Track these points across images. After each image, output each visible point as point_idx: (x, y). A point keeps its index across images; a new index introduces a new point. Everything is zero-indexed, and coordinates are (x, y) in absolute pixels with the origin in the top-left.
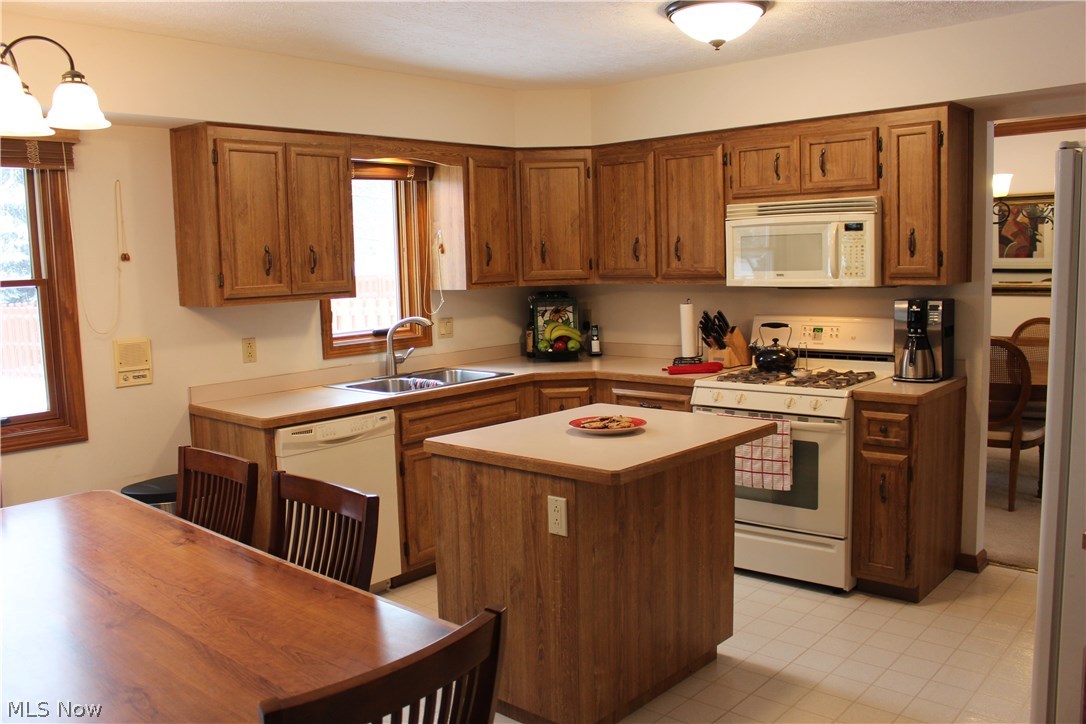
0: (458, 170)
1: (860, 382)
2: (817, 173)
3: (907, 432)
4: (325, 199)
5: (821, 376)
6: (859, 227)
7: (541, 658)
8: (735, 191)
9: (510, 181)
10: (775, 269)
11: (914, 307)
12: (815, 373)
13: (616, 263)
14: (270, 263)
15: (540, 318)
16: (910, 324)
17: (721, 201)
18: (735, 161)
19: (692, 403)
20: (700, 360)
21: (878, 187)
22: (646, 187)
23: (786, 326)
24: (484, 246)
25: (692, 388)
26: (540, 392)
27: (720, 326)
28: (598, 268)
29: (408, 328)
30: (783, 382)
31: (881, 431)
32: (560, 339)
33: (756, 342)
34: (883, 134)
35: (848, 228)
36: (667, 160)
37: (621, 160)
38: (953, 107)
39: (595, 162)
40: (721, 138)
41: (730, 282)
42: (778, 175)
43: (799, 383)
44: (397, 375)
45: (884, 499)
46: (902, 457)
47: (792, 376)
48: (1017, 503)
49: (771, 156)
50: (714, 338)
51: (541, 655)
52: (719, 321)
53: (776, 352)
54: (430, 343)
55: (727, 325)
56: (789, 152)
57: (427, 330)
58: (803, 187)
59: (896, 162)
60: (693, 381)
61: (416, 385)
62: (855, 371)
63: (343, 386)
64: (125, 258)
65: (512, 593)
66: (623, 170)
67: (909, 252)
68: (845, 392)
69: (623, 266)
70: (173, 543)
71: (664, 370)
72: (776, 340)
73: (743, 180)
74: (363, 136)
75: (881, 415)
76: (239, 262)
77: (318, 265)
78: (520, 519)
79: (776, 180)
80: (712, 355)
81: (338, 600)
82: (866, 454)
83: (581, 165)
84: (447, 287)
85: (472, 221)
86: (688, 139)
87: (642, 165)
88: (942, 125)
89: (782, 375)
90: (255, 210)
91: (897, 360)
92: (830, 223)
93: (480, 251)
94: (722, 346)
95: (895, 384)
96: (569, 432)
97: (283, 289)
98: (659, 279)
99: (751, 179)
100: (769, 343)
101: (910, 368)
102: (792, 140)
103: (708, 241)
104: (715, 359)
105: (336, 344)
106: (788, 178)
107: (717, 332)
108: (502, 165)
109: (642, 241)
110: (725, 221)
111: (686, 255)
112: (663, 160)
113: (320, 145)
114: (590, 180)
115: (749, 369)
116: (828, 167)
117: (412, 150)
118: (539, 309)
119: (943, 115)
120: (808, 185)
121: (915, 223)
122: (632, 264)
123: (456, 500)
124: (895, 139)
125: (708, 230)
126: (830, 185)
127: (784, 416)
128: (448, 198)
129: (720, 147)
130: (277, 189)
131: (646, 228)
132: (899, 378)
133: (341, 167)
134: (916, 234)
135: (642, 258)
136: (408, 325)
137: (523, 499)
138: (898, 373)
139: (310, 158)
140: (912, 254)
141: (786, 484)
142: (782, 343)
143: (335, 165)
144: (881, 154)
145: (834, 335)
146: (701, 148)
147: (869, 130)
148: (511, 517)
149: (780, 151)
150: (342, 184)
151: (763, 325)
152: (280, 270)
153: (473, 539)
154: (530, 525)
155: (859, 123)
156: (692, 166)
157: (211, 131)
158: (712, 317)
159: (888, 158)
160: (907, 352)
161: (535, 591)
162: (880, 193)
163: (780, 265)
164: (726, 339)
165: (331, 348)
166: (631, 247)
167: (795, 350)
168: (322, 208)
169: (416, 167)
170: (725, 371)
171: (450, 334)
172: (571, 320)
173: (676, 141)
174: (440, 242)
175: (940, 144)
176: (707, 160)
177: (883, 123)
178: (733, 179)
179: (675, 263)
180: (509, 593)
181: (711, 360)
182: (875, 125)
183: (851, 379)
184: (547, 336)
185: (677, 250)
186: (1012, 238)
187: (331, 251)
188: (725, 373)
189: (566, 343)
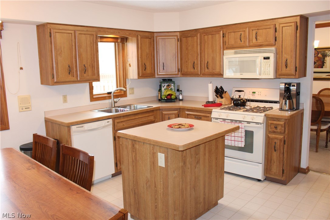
0: (135, 39)
1: (268, 110)
2: (254, 40)
3: (284, 128)
4: (89, 49)
5: (255, 108)
6: (268, 58)
7: (156, 208)
8: (227, 46)
9: (152, 43)
10: (240, 72)
11: (287, 85)
12: (253, 107)
13: (187, 70)
14: (70, 71)
15: (163, 88)
16: (285, 91)
17: (222, 49)
18: (227, 36)
19: (211, 117)
20: (215, 102)
21: (275, 45)
22: (197, 45)
23: (243, 91)
24: (144, 65)
25: (212, 112)
26: (162, 113)
27: (221, 91)
28: (181, 72)
29: (119, 91)
30: (242, 110)
31: (275, 127)
32: (169, 95)
33: (233, 96)
34: (277, 26)
35: (265, 58)
36: (204, 36)
37: (189, 36)
38: (302, 17)
39: (181, 36)
40: (222, 28)
41: (224, 77)
42: (241, 40)
43: (247, 111)
44: (115, 107)
45: (275, 150)
46: (282, 137)
47: (245, 108)
48: (319, 149)
49: (239, 34)
50: (219, 95)
51: (156, 207)
52: (221, 89)
53: (240, 100)
54: (126, 96)
55: (224, 91)
56: (245, 33)
57: (125, 92)
58: (250, 45)
59: (281, 36)
60: (212, 109)
61: (121, 110)
62: (266, 107)
63: (96, 111)
64: (21, 69)
65: (146, 185)
66: (190, 39)
67: (285, 67)
68: (263, 114)
69: (190, 71)
70: (27, 169)
71: (203, 105)
72: (240, 96)
73: (229, 42)
74: (102, 28)
75: (275, 122)
76: (59, 70)
77: (86, 71)
78: (149, 160)
79: (240, 42)
80: (218, 100)
81: (78, 194)
82: (270, 135)
83: (176, 37)
84: (132, 78)
85: (140, 56)
86: (211, 29)
87: (196, 37)
88: (298, 23)
89: (242, 108)
90: (65, 53)
91: (281, 103)
92: (258, 57)
93: (142, 66)
94: (222, 98)
95: (280, 111)
96: (167, 129)
97: (75, 79)
98: (201, 75)
99: (232, 42)
100: (237, 97)
101: (285, 106)
102: (246, 29)
103: (218, 62)
104: (219, 102)
105: (94, 97)
106: (244, 41)
107: (220, 93)
108: (150, 37)
109: (196, 63)
110: (223, 56)
111: (210, 67)
112: (203, 35)
113: (87, 31)
114: (179, 43)
115: (231, 105)
116: (258, 38)
117: (119, 33)
118: (162, 85)
119: (298, 19)
120: (251, 44)
121: (287, 57)
122: (192, 70)
123: (128, 153)
124: (281, 28)
125: (218, 59)
126: (259, 44)
127: (242, 122)
128: (132, 48)
129: (222, 31)
130: (72, 46)
131: (197, 58)
132: (281, 109)
133: (94, 38)
134: (288, 61)
135: (196, 68)
136: (119, 90)
137: (150, 153)
138: (281, 107)
139: (84, 35)
140: (286, 67)
141: (242, 145)
142: (242, 97)
143: (92, 38)
144: (276, 33)
145: (259, 94)
146: (215, 32)
147: (272, 25)
148: (146, 159)
149: (242, 32)
150: (95, 44)
151: (236, 91)
152: (74, 73)
153: (133, 166)
154: (152, 163)
155: (269, 23)
156: (212, 38)
157: (49, 26)
158: (219, 88)
159: (278, 35)
160: (284, 100)
161: (154, 185)
162: (276, 46)
163: (242, 71)
164: (223, 96)
165: (93, 98)
166: (192, 65)
167: (246, 100)
168: (88, 52)
169: (121, 38)
170: (223, 106)
171: (133, 93)
172: (173, 88)
173: (207, 29)
174: (129, 63)
175: (297, 29)
176: (217, 35)
177: (277, 23)
178: (226, 42)
179: (206, 70)
180: (145, 185)
181: (218, 102)
182: (274, 23)
183: (265, 109)
184: (165, 94)
185: (207, 66)
186: (316, 62)
187: (91, 66)
188: (223, 107)
189: (171, 96)
